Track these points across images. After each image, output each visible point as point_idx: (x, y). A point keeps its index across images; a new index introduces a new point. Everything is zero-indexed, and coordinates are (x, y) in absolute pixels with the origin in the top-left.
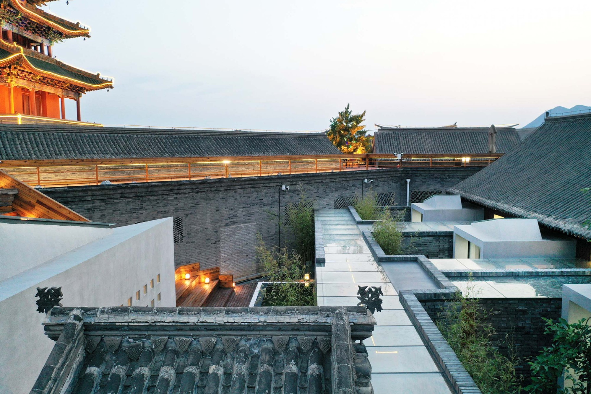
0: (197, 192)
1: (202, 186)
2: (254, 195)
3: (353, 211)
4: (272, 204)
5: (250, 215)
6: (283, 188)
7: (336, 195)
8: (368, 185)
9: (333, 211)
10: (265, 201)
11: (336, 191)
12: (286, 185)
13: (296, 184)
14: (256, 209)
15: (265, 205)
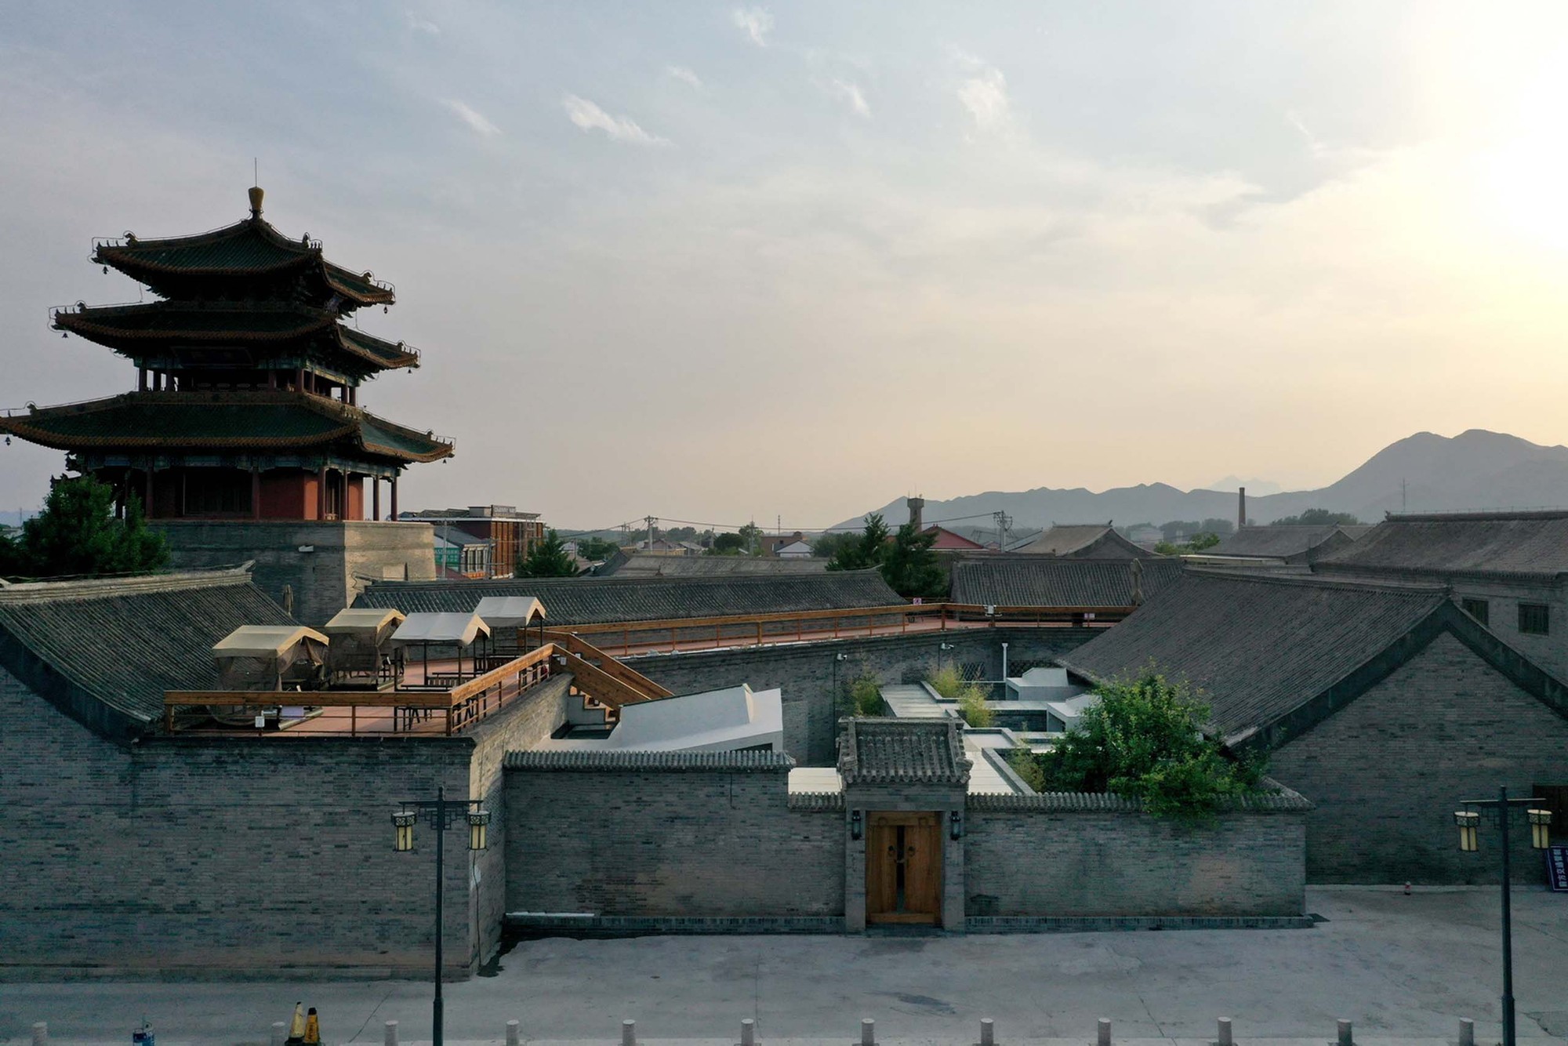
0: (748, 663)
1: (752, 656)
2: (806, 666)
3: (929, 687)
4: (825, 678)
5: (801, 690)
6: (839, 657)
7: (903, 666)
8: (947, 653)
9: (900, 687)
10: (818, 673)
11: (904, 661)
12: (843, 654)
13: (854, 652)
14: (807, 684)
15: (818, 679)
